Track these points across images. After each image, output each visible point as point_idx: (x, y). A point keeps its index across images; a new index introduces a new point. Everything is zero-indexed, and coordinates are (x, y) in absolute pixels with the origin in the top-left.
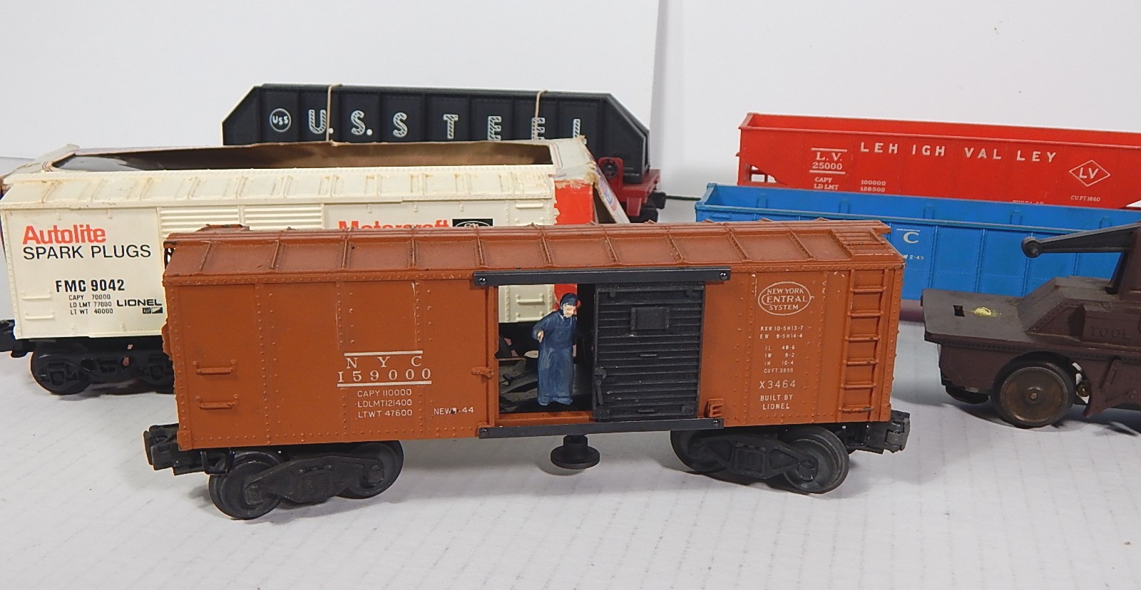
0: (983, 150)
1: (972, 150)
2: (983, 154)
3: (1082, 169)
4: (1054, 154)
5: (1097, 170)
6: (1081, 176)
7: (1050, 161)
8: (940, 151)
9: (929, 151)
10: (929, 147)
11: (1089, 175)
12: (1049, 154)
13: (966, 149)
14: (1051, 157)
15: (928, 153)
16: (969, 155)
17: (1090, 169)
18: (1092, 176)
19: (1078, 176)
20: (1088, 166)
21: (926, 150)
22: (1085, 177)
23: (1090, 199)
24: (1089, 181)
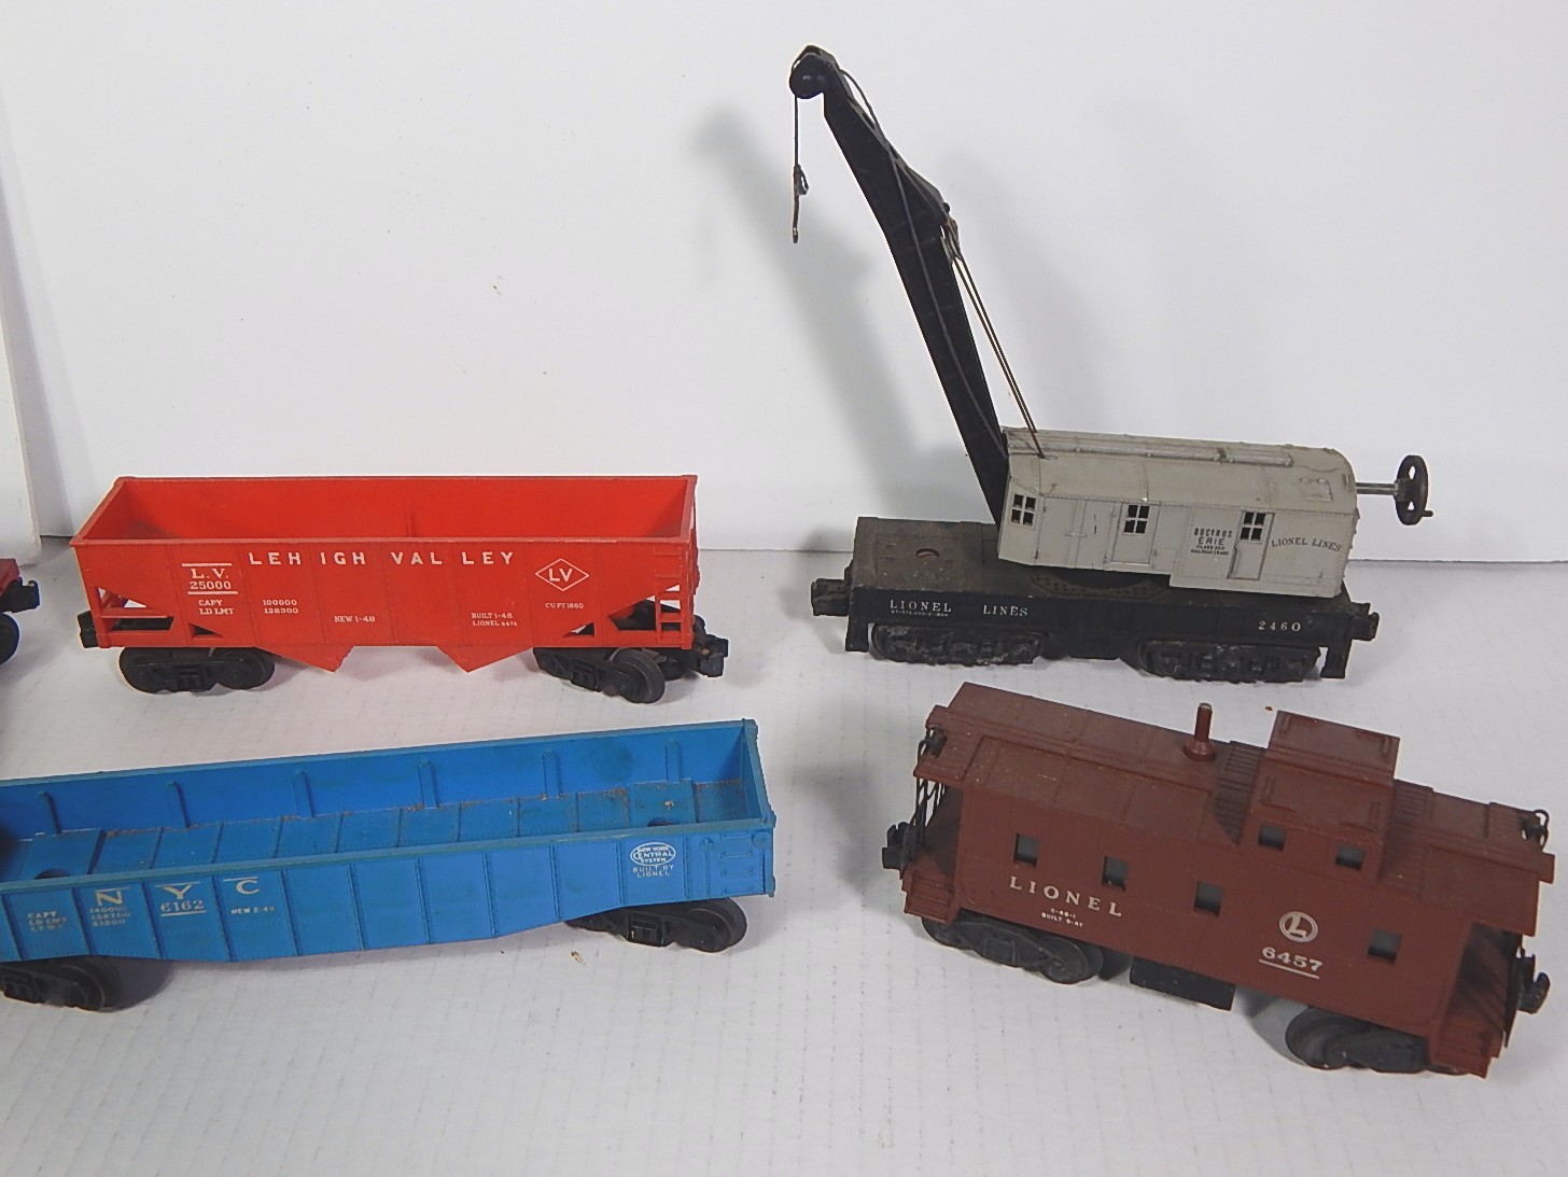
0: (416, 554)
1: (401, 554)
2: (416, 559)
3: (551, 571)
4: (510, 554)
5: (570, 570)
6: (552, 579)
7: (507, 562)
8: (359, 558)
9: (343, 559)
10: (342, 554)
11: (562, 578)
12: (503, 554)
13: (393, 554)
14: (507, 558)
15: (343, 562)
16: (398, 561)
17: (561, 570)
18: (566, 578)
19: (548, 579)
20: (561, 565)
21: (340, 558)
22: (558, 580)
23: (571, 606)
24: (563, 583)
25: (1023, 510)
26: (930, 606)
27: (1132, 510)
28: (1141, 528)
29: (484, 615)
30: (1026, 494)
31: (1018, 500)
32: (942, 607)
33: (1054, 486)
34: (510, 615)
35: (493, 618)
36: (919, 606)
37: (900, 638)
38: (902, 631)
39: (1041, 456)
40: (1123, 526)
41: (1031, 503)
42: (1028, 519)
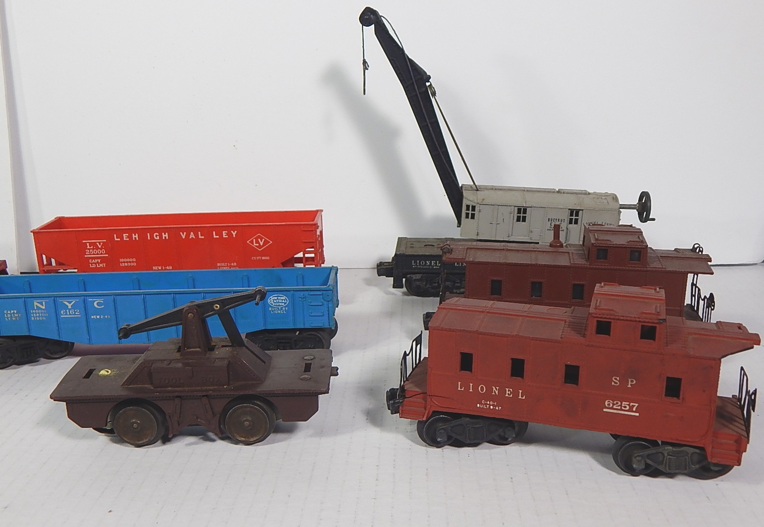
0: (192, 233)
1: (185, 233)
2: (192, 235)
3: (254, 240)
4: (236, 232)
5: (263, 240)
6: (255, 244)
7: (234, 236)
8: (165, 236)
9: (158, 237)
10: (158, 234)
11: (259, 244)
12: (232, 232)
13: (181, 233)
14: (234, 234)
15: (158, 238)
16: (184, 237)
17: (259, 240)
18: (261, 244)
19: (253, 244)
20: (259, 237)
21: (156, 236)
22: (258, 245)
23: (263, 258)
24: (260, 247)
25: (470, 212)
26: (431, 263)
27: (519, 211)
28: (524, 220)
29: (223, 264)
30: (471, 204)
31: (468, 207)
32: (436, 263)
33: (483, 199)
34: (235, 264)
35: (227, 266)
36: (426, 263)
37: (418, 280)
38: (418, 276)
39: (477, 190)
40: (516, 218)
41: (474, 208)
42: (473, 217)
